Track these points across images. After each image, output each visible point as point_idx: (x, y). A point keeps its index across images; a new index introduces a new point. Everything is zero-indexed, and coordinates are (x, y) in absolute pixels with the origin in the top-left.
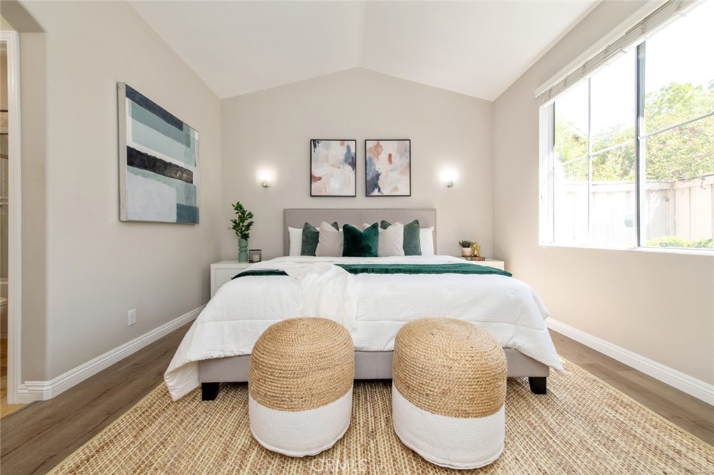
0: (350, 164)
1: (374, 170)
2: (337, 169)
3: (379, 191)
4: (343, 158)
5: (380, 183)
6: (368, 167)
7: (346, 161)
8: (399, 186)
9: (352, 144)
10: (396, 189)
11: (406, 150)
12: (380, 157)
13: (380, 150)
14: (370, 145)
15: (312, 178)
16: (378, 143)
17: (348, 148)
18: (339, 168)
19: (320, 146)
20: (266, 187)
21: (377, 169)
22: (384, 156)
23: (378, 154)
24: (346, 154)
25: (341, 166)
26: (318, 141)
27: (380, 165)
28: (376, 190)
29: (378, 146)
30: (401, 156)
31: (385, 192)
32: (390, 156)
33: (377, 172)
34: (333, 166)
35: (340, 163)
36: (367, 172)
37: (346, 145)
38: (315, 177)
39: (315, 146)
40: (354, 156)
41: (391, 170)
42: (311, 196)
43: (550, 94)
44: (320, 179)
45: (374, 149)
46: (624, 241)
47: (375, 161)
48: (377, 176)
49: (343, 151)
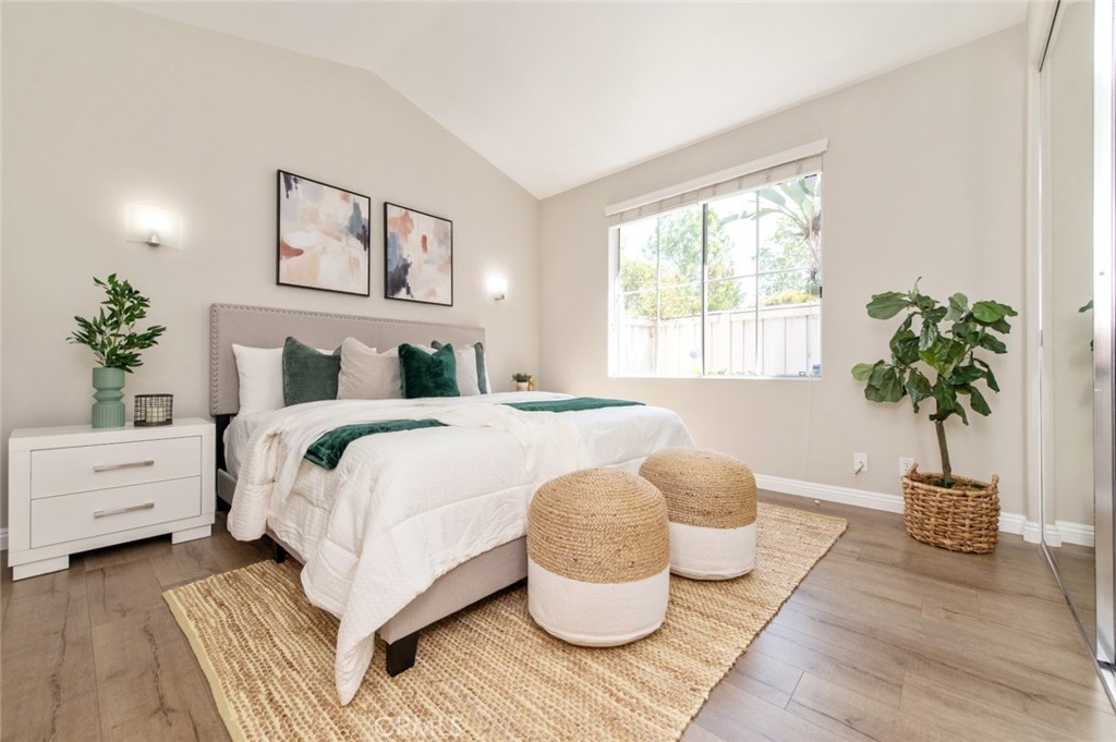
0: (359, 237)
1: (401, 256)
2: (336, 242)
3: (408, 292)
4: (346, 223)
5: (409, 279)
6: (390, 250)
7: (351, 230)
8: (437, 289)
9: (363, 203)
10: (433, 293)
11: (446, 234)
12: (409, 236)
13: (409, 225)
14: (393, 212)
15: (280, 249)
16: (407, 214)
17: (356, 207)
18: (340, 240)
19: (300, 189)
20: (154, 245)
21: (405, 256)
22: (415, 237)
23: (407, 232)
24: (352, 218)
25: (343, 237)
26: (297, 178)
27: (409, 250)
28: (404, 290)
29: (405, 218)
30: (441, 242)
31: (418, 295)
32: (424, 239)
33: (405, 260)
34: (327, 234)
35: (341, 232)
36: (389, 257)
37: (352, 201)
38: (288, 248)
39: (289, 187)
40: (367, 225)
41: (426, 262)
42: (278, 283)
43: (622, 218)
44: (299, 252)
45: (399, 222)
46: (689, 369)
47: (401, 241)
48: (405, 267)
49: (348, 211)
